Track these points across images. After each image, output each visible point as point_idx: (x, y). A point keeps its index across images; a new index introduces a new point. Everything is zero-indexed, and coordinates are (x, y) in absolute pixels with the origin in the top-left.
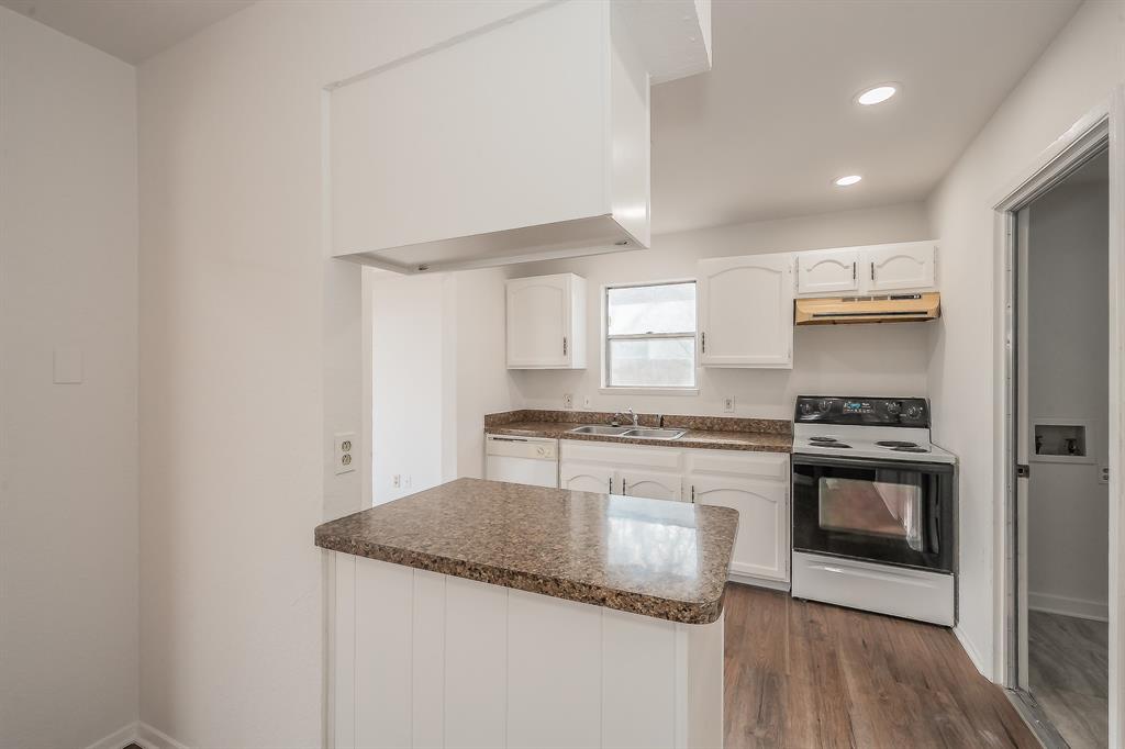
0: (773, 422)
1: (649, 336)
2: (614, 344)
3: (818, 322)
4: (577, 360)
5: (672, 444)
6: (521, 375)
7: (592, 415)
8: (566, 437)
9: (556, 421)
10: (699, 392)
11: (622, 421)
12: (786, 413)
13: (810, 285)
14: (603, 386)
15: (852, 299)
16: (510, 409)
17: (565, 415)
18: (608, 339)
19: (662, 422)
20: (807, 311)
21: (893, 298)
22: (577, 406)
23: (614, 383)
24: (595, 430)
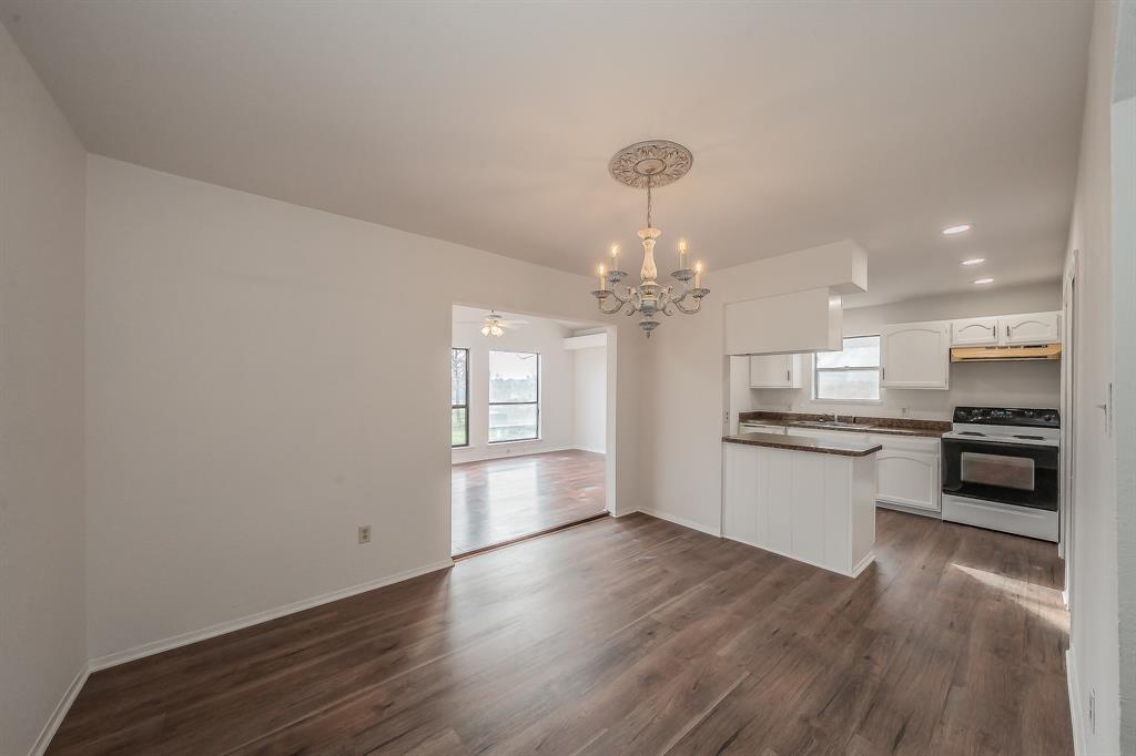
0: (938, 422)
1: (846, 369)
2: (820, 373)
3: (966, 362)
4: (796, 383)
5: (860, 431)
6: (758, 392)
7: (806, 415)
8: (790, 426)
9: (780, 419)
10: (882, 403)
11: (827, 419)
12: (947, 417)
13: (960, 340)
14: (813, 398)
15: (992, 348)
16: (751, 411)
17: (787, 415)
18: (816, 371)
19: (855, 420)
20: (957, 355)
21: (1026, 347)
22: (795, 410)
23: (820, 397)
24: (808, 423)
